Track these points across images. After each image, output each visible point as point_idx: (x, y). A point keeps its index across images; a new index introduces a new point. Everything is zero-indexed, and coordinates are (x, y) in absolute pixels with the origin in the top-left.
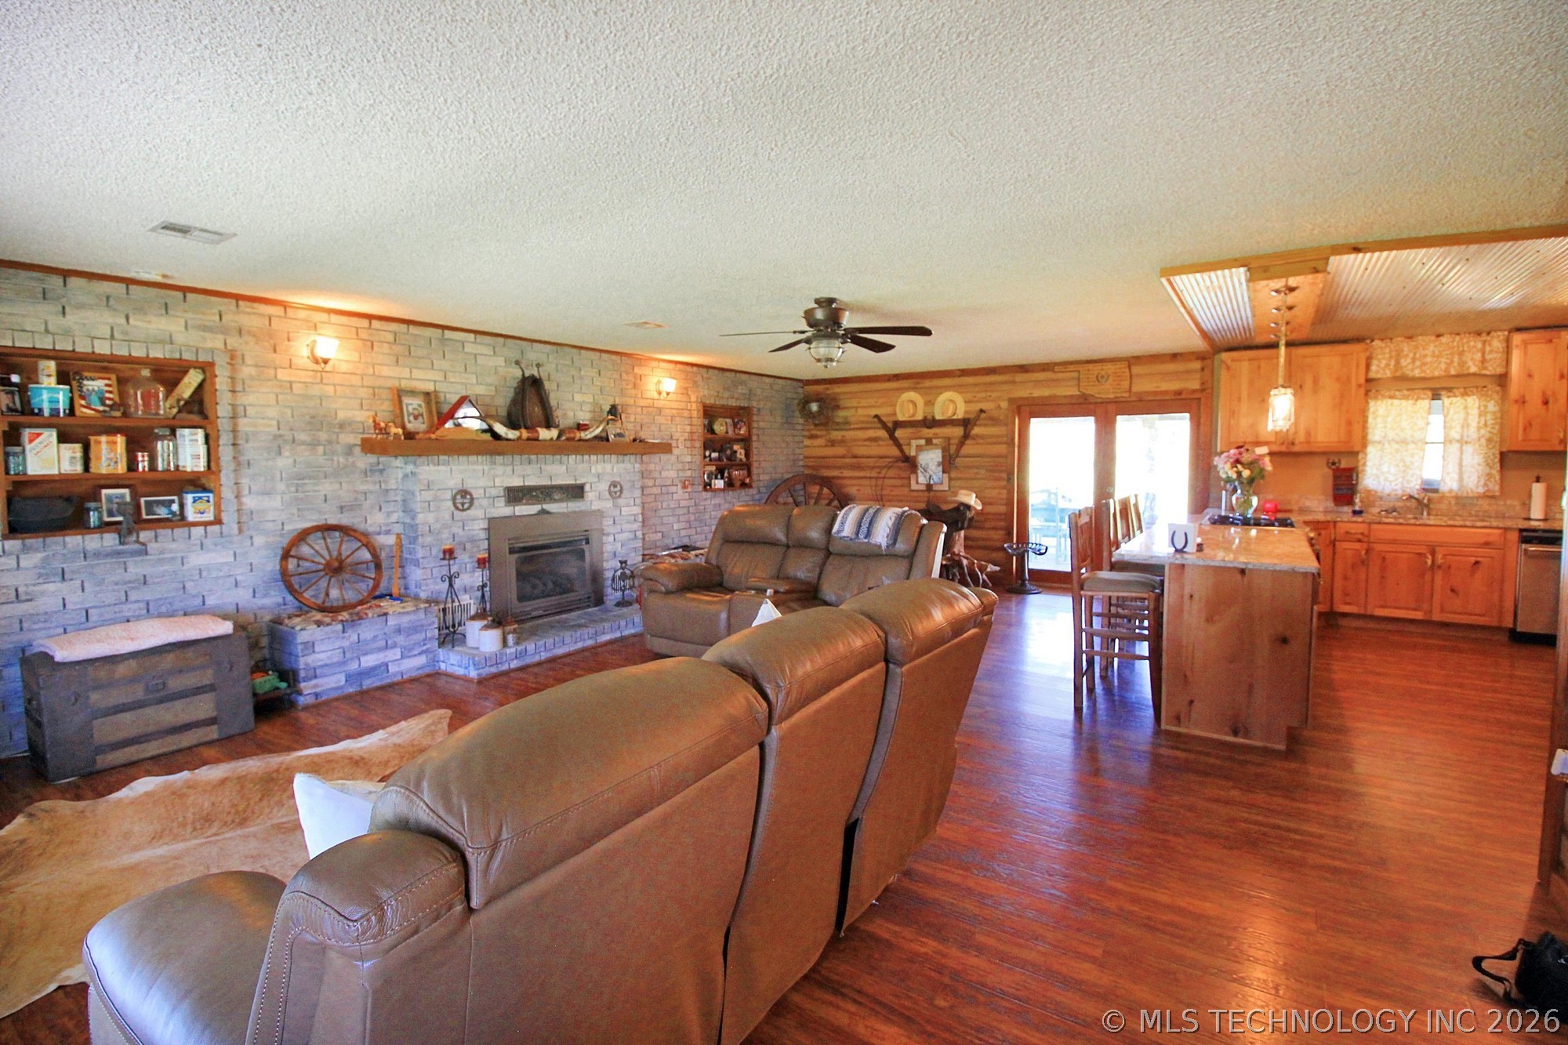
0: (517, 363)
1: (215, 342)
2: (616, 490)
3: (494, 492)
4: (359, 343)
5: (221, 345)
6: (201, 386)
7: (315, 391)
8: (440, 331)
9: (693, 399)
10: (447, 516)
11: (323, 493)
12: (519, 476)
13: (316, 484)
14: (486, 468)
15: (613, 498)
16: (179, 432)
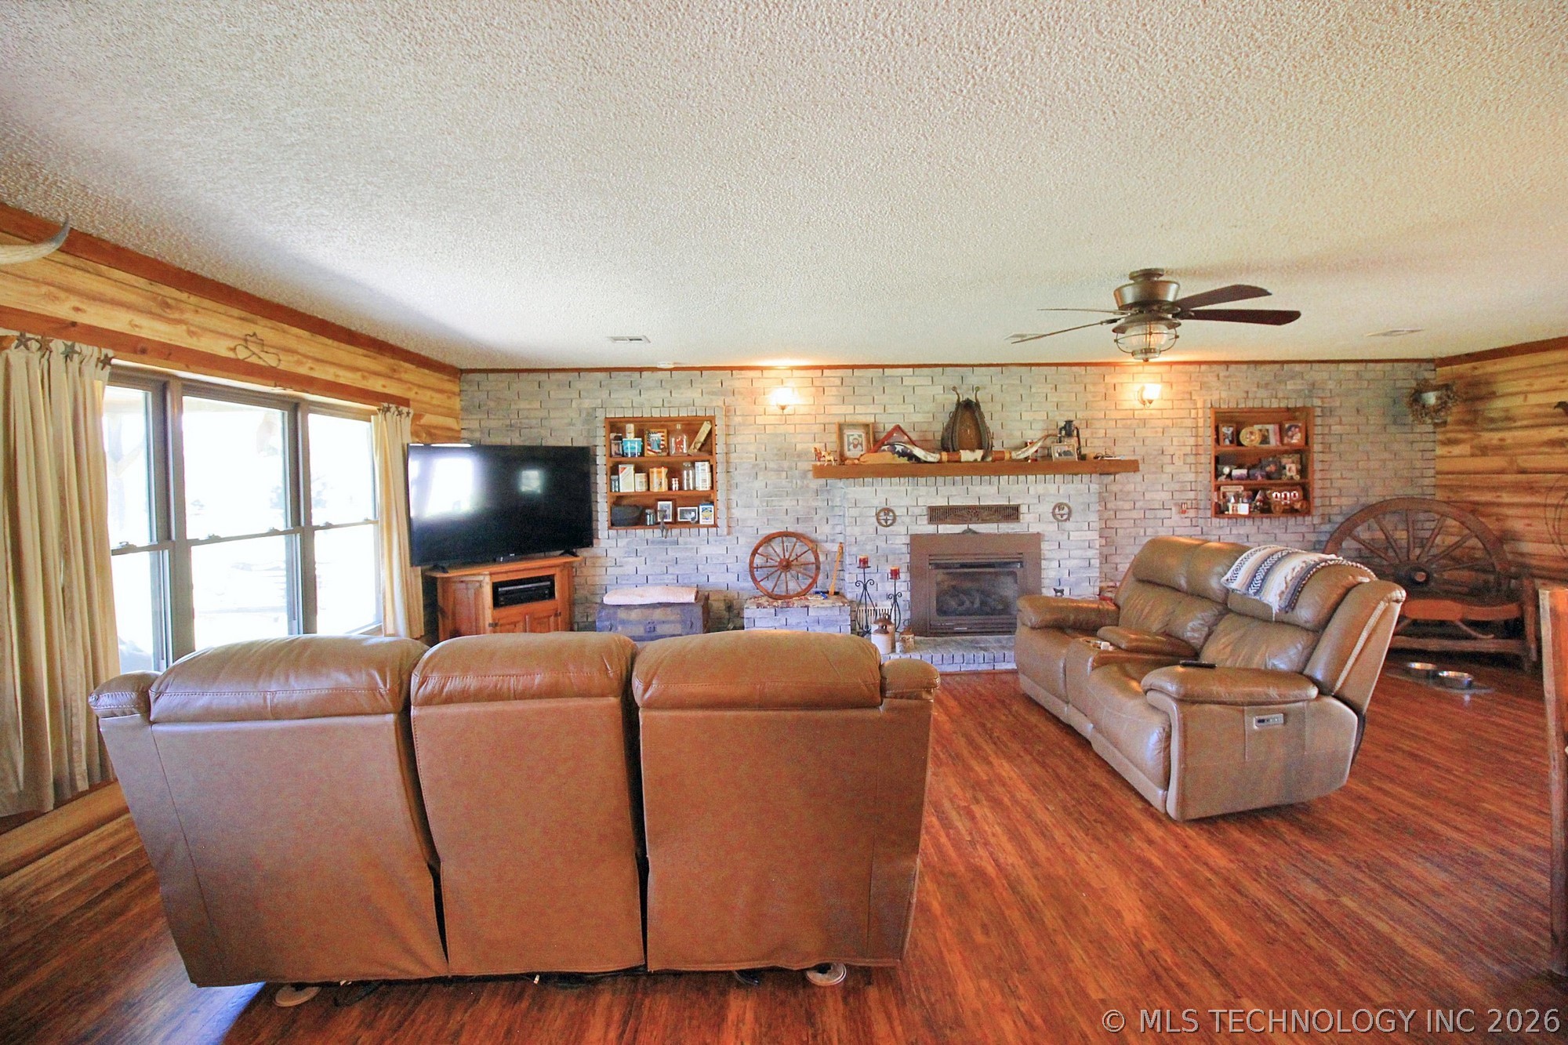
0: (954, 389)
1: (718, 402)
2: (1063, 514)
3: (917, 511)
4: (813, 389)
5: (721, 403)
6: (710, 433)
7: (781, 430)
8: (881, 370)
9: (1200, 405)
10: (872, 530)
11: (785, 508)
12: (943, 497)
13: (780, 501)
14: (909, 489)
15: (1058, 521)
16: (697, 464)
